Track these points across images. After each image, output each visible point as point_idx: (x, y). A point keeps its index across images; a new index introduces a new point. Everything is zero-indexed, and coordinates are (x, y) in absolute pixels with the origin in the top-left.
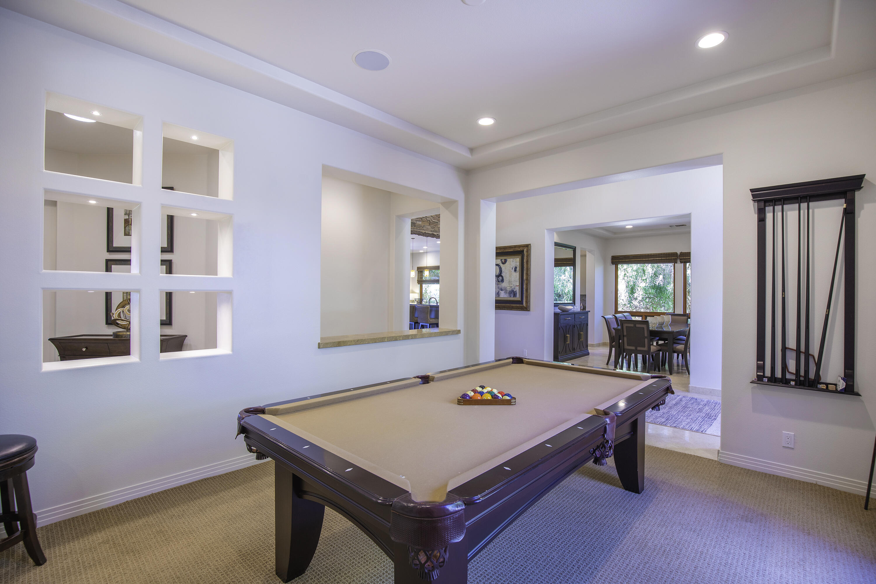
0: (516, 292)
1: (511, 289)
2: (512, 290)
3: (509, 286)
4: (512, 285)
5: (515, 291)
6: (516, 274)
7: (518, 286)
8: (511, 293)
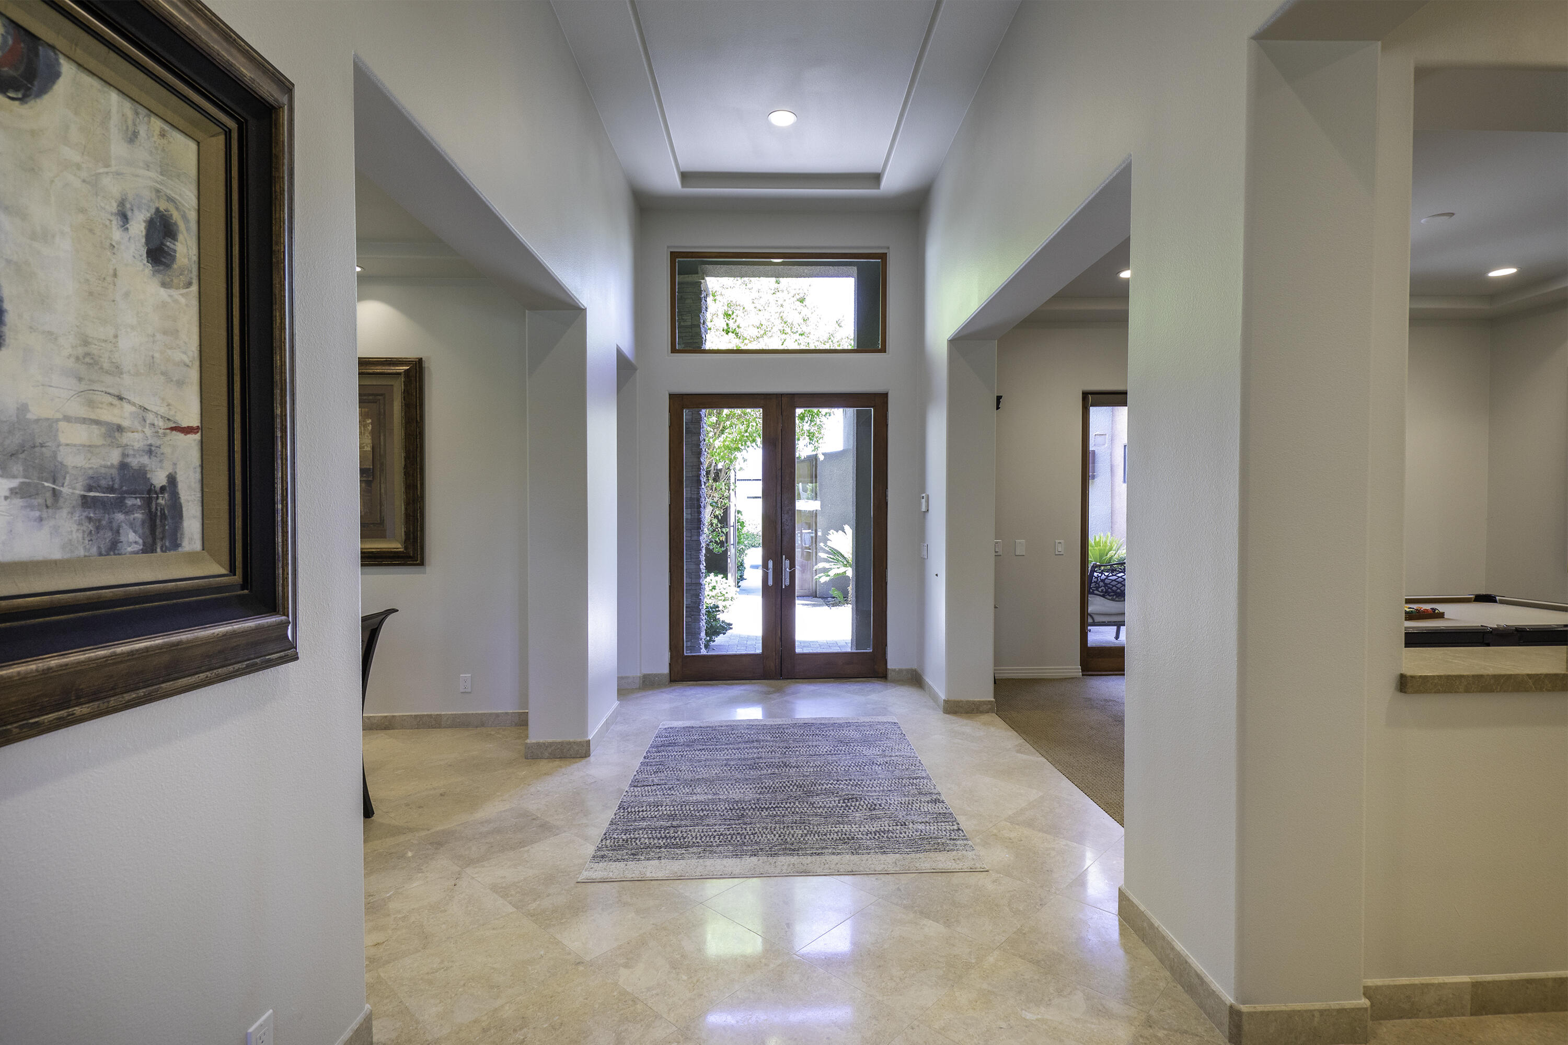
0: (175, 496)
1: (115, 457)
2: (123, 466)
3: (77, 409)
4: (123, 415)
5: (159, 479)
6: (163, 293)
7: (188, 430)
8: (119, 504)
